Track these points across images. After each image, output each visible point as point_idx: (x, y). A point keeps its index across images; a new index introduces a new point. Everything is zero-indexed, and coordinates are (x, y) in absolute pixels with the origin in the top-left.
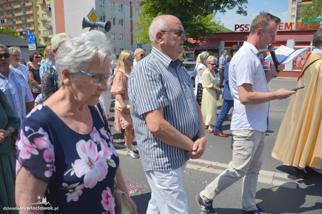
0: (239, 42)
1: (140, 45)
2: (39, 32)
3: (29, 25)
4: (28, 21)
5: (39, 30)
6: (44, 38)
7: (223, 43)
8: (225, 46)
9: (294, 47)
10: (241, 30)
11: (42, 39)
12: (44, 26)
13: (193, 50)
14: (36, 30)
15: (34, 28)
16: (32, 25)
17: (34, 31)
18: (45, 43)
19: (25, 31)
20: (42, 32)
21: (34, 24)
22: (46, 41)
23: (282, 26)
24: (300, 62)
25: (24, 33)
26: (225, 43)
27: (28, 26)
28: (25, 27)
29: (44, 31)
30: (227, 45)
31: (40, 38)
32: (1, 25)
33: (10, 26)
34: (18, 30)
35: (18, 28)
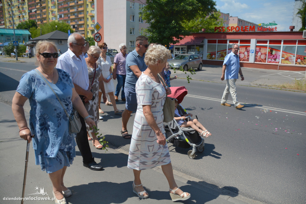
0: (217, 40)
2: (88, 25)
3: (80, 19)
4: (80, 16)
5: (88, 24)
7: (206, 41)
8: (208, 43)
9: (256, 44)
10: (218, 31)
11: (90, 31)
12: (92, 21)
14: (85, 24)
15: (84, 22)
16: (83, 19)
17: (83, 24)
18: (92, 35)
19: (77, 25)
20: (90, 26)
21: (84, 19)
22: (93, 33)
23: (248, 29)
24: (260, 56)
25: (76, 26)
26: (208, 40)
28: (77, 21)
29: (91, 25)
30: (209, 42)
31: (88, 31)
32: (59, 20)
33: (65, 20)
34: (71, 24)
35: (71, 22)
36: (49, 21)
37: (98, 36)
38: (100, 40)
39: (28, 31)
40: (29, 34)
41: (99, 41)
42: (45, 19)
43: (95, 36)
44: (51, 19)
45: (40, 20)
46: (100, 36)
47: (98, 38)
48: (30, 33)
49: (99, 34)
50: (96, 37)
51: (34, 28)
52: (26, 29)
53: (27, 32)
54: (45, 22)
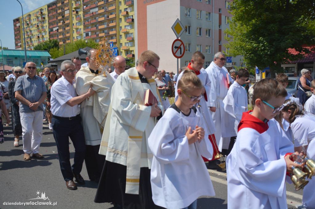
1: (229, 58)
2: (121, 44)
3: (112, 37)
4: (111, 33)
5: (121, 43)
6: (125, 50)
11: (123, 51)
12: (126, 39)
13: (295, 63)
14: (118, 43)
15: (116, 40)
16: (114, 37)
17: (116, 43)
18: (126, 56)
20: (124, 45)
21: (116, 36)
22: (127, 54)
27: (110, 38)
28: (107, 39)
29: (125, 43)
31: (121, 51)
32: (85, 38)
33: (93, 39)
34: (100, 43)
35: (101, 41)
36: (73, 41)
37: (179, 46)
38: (182, 53)
39: (48, 52)
40: (48, 57)
41: (181, 55)
42: (68, 38)
43: (174, 46)
44: (75, 38)
45: (62, 40)
46: (182, 47)
47: (179, 49)
48: (50, 54)
49: (181, 43)
50: (176, 47)
51: (55, 49)
52: (45, 50)
53: (46, 54)
54: (68, 42)
